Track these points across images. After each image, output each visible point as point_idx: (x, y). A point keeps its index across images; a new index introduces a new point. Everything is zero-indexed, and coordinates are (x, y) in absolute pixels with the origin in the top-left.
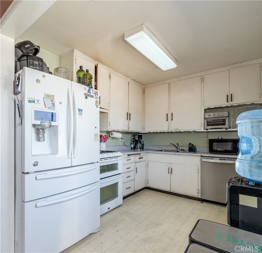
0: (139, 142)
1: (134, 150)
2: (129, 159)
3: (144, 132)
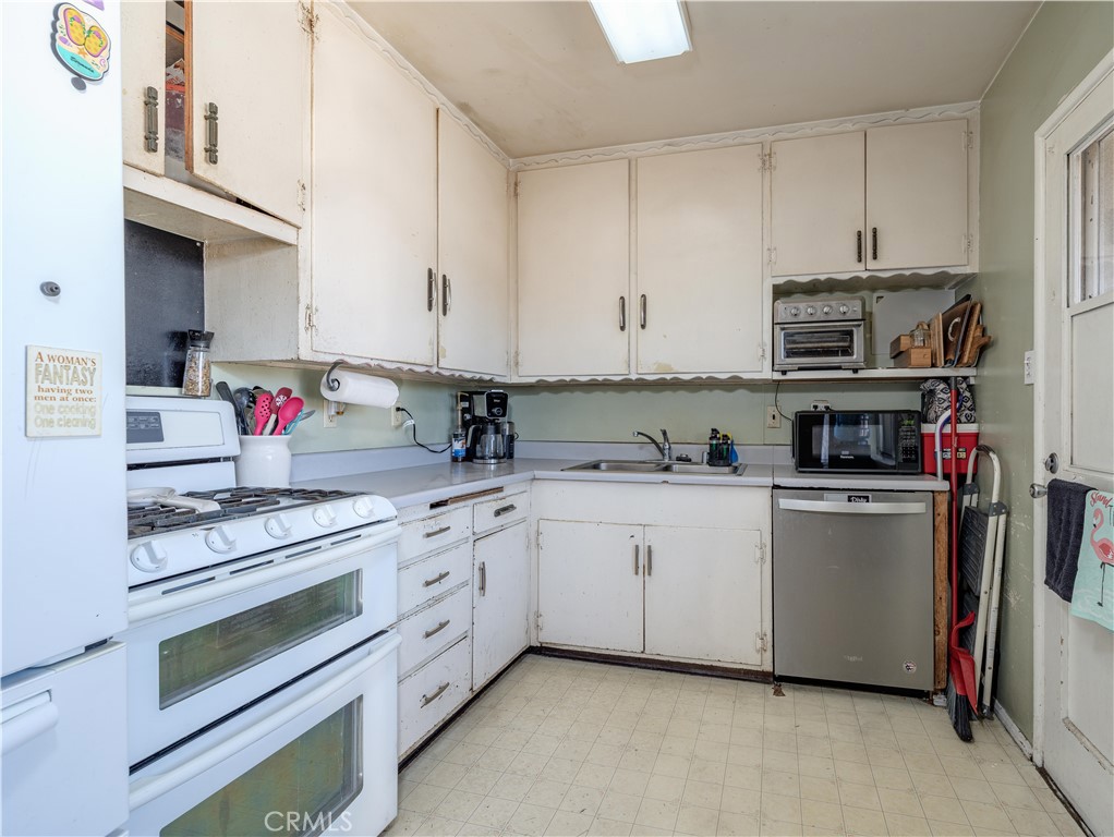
0: (491, 428)
2: (436, 529)
3: (515, 380)
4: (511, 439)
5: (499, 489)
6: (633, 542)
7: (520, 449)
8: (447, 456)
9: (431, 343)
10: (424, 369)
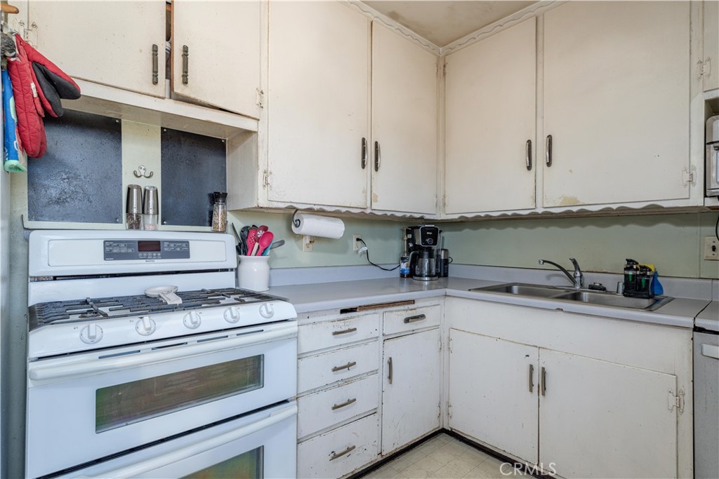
0: (426, 253)
1: (411, 283)
2: (346, 328)
3: (443, 217)
4: (446, 262)
5: (412, 302)
6: (529, 361)
7: (453, 270)
8: (397, 273)
9: (365, 192)
10: (359, 211)
